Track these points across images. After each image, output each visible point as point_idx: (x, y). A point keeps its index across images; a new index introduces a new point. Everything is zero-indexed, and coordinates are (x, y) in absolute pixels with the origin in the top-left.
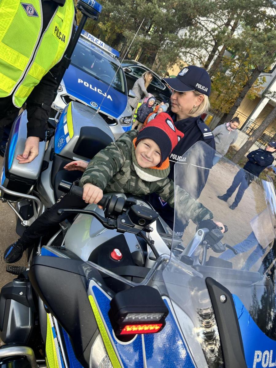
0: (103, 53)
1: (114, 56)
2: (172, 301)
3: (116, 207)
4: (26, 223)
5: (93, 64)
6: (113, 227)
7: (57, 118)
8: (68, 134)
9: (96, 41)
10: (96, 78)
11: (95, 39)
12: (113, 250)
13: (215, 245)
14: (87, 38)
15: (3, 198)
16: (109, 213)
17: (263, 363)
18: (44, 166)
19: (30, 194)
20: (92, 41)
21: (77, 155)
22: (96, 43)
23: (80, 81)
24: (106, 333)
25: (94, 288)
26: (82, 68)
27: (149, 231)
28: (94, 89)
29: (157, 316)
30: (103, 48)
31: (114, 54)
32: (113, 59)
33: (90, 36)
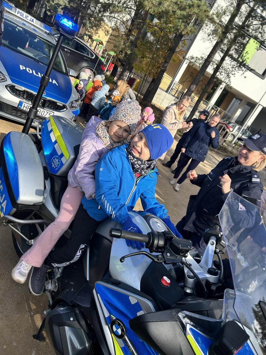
0: (36, 31)
4: (32, 242)
5: (28, 43)
11: (25, 14)
12: (162, 278)
14: (16, 14)
15: (5, 223)
16: (155, 249)
20: (22, 17)
22: (26, 19)
23: (22, 67)
27: (186, 257)
28: (38, 74)
30: (34, 24)
31: (47, 30)
32: (46, 35)
33: (19, 12)
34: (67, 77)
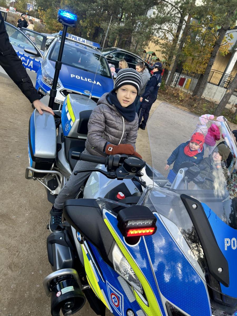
0: (86, 48)
1: (95, 48)
2: (160, 214)
3: (113, 163)
4: (54, 192)
5: (80, 59)
6: (114, 177)
7: (61, 109)
8: (71, 120)
9: (79, 39)
10: (85, 70)
11: (78, 38)
12: (117, 194)
13: (195, 179)
15: (33, 178)
16: (110, 168)
17: (232, 246)
18: (58, 147)
19: (53, 170)
20: (76, 40)
21: (80, 134)
22: (79, 42)
23: (72, 76)
24: (120, 241)
25: (106, 214)
26: (71, 64)
27: (141, 176)
28: (85, 79)
29: (150, 222)
31: (96, 46)
33: (73, 37)
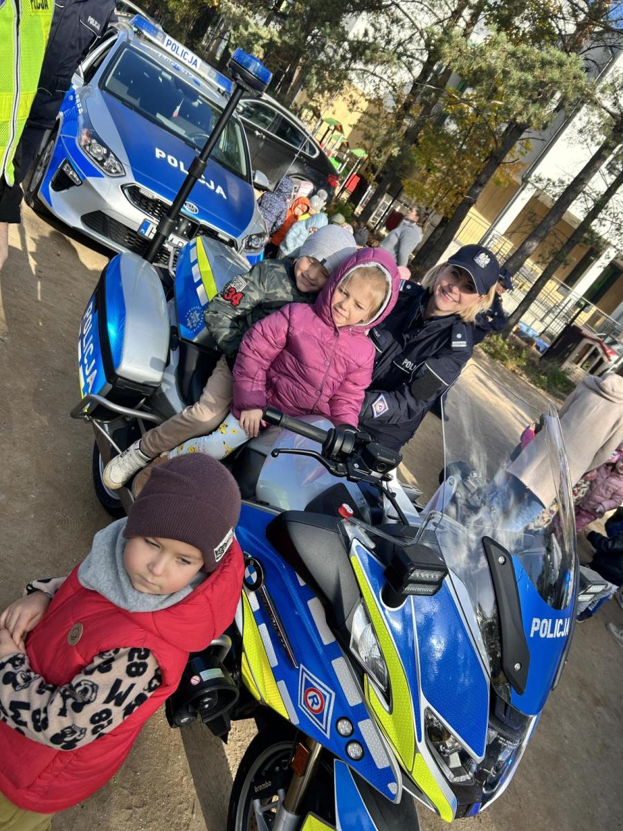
0: (197, 83)
1: (220, 89)
3: (343, 446)
5: (178, 108)
6: (342, 473)
9: (183, 54)
14: (164, 46)
15: (86, 416)
16: (335, 454)
17: (541, 632)
20: (174, 53)
22: (182, 59)
23: (159, 153)
24: (372, 599)
27: (388, 480)
30: (197, 70)
31: (222, 85)
32: (218, 95)
33: (169, 43)
34: (248, 184)
